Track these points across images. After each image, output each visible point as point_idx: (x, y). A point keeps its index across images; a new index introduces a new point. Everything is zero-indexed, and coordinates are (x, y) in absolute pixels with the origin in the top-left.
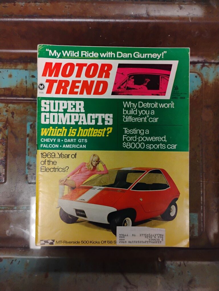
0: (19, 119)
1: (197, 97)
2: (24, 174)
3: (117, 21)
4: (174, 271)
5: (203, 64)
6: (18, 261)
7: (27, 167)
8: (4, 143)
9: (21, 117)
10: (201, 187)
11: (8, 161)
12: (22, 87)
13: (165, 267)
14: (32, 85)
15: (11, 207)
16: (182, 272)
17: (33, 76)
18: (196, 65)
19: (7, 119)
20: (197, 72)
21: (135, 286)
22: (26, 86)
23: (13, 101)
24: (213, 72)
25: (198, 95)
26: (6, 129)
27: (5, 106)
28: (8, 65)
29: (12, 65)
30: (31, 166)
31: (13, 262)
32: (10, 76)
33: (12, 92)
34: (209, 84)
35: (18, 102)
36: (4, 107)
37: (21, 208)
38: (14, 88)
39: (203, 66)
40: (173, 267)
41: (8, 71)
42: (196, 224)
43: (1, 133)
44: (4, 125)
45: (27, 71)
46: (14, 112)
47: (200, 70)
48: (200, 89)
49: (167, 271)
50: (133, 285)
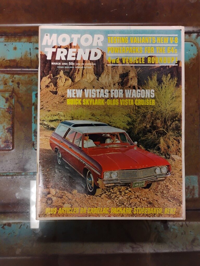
0: (25, 89)
1: (194, 65)
2: (30, 141)
4: (177, 231)
5: (198, 33)
6: (26, 225)
7: (33, 134)
8: (10, 112)
9: (26, 87)
11: (15, 129)
12: (26, 59)
13: (168, 227)
14: (36, 56)
15: (19, 173)
16: (185, 233)
17: (37, 48)
18: (191, 34)
19: (13, 89)
20: (192, 41)
21: (141, 246)
22: (31, 58)
23: (18, 72)
25: (195, 62)
26: (13, 98)
27: (11, 77)
28: (12, 38)
29: (16, 38)
30: (37, 133)
31: (22, 226)
32: (15, 48)
33: (17, 63)
35: (24, 73)
36: (9, 78)
37: (29, 174)
38: (19, 60)
39: (198, 36)
40: (176, 227)
41: (13, 44)
42: (197, 185)
43: (8, 102)
44: (11, 95)
45: (31, 43)
46: (20, 82)
47: (195, 40)
48: (196, 57)
49: (170, 231)
50: (138, 245)
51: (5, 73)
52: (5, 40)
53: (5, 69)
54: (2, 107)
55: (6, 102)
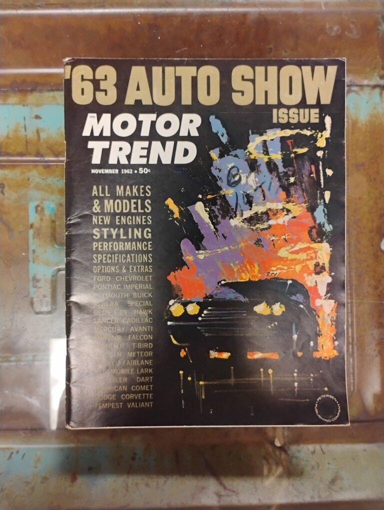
0: (14, 196)
2: (26, 296)
3: (190, 10)
4: (303, 463)
5: (349, 87)
6: (21, 453)
7: (31, 284)
9: (16, 192)
10: (350, 311)
12: (17, 138)
14: (35, 132)
15: (6, 357)
16: (318, 465)
17: (37, 117)
21: (234, 492)
22: (26, 136)
23: (2, 164)
24: (367, 102)
30: (38, 281)
31: (13, 455)
34: (359, 125)
35: (13, 165)
37: (23, 359)
38: (3, 140)
39: (348, 92)
40: (301, 455)
45: (26, 107)
46: (5, 183)
49: (291, 463)
50: (229, 490)
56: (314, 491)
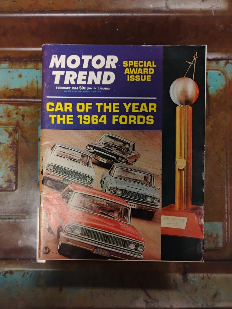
0: (30, 122)
1: (221, 97)
2: (36, 181)
3: (135, 14)
4: (197, 284)
5: (227, 60)
6: (30, 273)
7: (39, 173)
8: (14, 148)
9: (31, 120)
10: (226, 194)
11: (19, 167)
12: (33, 88)
13: (187, 279)
15: (23, 216)
16: (206, 286)
18: (219, 62)
19: (18, 122)
20: (220, 69)
21: (156, 300)
22: (38, 87)
23: (24, 103)
25: (222, 94)
26: (17, 132)
27: (15, 109)
28: (17, 64)
29: (22, 64)
31: (25, 275)
32: (20, 76)
33: (22, 93)
35: (29, 104)
36: (13, 110)
38: (24, 89)
39: (227, 63)
40: (196, 280)
41: (18, 71)
42: (221, 233)
43: (12, 137)
44: (14, 128)
45: (38, 70)
46: (25, 114)
47: (223, 68)
48: (224, 88)
49: (190, 284)
50: (153, 299)
51: (9, 104)
52: (9, 67)
53: (8, 100)
54: (5, 142)
55: (9, 137)
56: (203, 301)
